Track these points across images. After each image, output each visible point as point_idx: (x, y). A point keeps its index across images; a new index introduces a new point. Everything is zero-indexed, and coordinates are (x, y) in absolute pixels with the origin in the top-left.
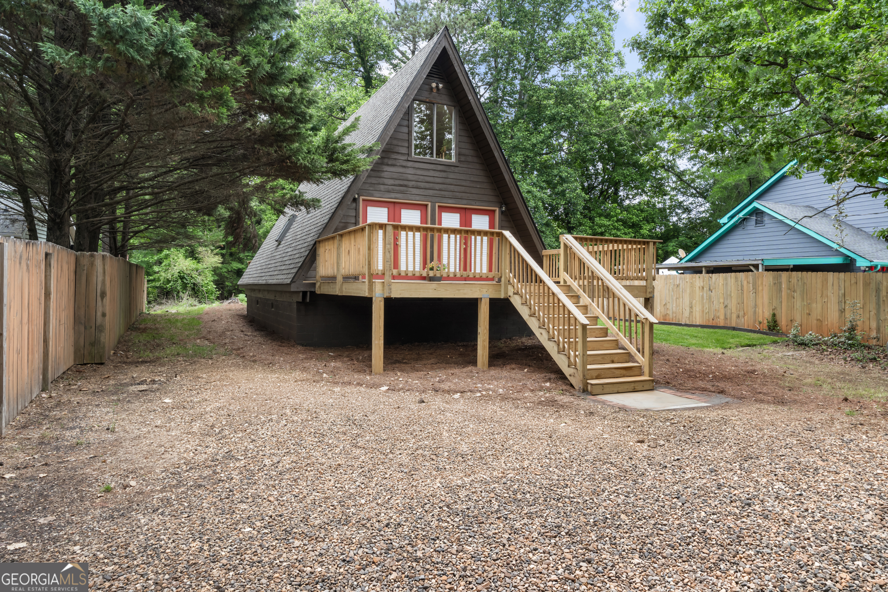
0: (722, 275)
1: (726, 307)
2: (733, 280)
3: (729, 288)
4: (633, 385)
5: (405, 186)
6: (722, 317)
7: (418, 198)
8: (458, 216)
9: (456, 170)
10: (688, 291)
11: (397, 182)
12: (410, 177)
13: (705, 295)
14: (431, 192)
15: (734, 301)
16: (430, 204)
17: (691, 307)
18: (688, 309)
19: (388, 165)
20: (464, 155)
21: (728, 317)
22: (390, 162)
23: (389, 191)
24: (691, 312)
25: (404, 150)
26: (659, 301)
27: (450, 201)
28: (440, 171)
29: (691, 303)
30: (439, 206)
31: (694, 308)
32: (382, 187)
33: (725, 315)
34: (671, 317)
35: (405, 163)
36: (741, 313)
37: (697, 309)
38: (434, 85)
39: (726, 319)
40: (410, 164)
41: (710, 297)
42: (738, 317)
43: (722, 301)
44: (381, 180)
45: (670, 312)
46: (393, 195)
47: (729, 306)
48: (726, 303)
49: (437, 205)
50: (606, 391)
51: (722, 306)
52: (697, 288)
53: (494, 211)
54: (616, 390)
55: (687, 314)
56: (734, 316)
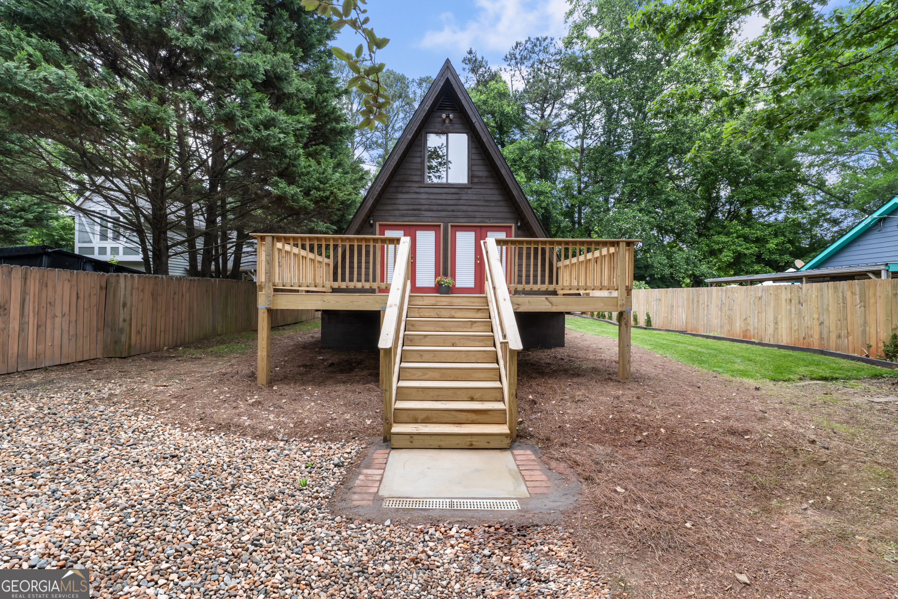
0: (815, 285)
1: (821, 323)
2: (831, 291)
3: (825, 301)
4: (469, 439)
5: (419, 210)
6: (816, 336)
7: (430, 219)
8: (473, 234)
9: (469, 191)
10: (772, 305)
11: (411, 207)
12: (423, 202)
13: (793, 309)
14: (444, 214)
15: (833, 317)
16: (442, 224)
17: (776, 323)
18: (772, 325)
19: (402, 193)
20: (477, 177)
21: (825, 336)
22: (404, 190)
23: (403, 216)
24: (776, 329)
25: (416, 179)
26: (738, 315)
27: (462, 220)
28: (453, 194)
29: (776, 318)
30: (452, 226)
31: (780, 324)
32: (397, 213)
33: (821, 333)
34: (752, 333)
35: (418, 190)
36: (844, 333)
37: (784, 326)
38: (444, 116)
39: (821, 338)
40: (422, 190)
41: (800, 312)
42: (839, 337)
43: (816, 316)
44: (396, 207)
45: (751, 328)
46: (406, 219)
47: (826, 323)
48: (821, 319)
49: (449, 225)
50: (416, 444)
51: (816, 322)
52: (783, 301)
53: (511, 227)
54: (436, 444)
55: (770, 330)
56: (833, 336)
